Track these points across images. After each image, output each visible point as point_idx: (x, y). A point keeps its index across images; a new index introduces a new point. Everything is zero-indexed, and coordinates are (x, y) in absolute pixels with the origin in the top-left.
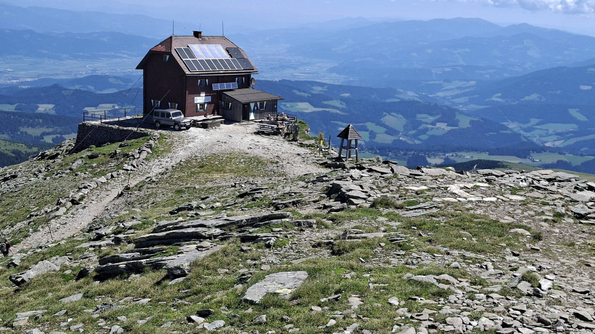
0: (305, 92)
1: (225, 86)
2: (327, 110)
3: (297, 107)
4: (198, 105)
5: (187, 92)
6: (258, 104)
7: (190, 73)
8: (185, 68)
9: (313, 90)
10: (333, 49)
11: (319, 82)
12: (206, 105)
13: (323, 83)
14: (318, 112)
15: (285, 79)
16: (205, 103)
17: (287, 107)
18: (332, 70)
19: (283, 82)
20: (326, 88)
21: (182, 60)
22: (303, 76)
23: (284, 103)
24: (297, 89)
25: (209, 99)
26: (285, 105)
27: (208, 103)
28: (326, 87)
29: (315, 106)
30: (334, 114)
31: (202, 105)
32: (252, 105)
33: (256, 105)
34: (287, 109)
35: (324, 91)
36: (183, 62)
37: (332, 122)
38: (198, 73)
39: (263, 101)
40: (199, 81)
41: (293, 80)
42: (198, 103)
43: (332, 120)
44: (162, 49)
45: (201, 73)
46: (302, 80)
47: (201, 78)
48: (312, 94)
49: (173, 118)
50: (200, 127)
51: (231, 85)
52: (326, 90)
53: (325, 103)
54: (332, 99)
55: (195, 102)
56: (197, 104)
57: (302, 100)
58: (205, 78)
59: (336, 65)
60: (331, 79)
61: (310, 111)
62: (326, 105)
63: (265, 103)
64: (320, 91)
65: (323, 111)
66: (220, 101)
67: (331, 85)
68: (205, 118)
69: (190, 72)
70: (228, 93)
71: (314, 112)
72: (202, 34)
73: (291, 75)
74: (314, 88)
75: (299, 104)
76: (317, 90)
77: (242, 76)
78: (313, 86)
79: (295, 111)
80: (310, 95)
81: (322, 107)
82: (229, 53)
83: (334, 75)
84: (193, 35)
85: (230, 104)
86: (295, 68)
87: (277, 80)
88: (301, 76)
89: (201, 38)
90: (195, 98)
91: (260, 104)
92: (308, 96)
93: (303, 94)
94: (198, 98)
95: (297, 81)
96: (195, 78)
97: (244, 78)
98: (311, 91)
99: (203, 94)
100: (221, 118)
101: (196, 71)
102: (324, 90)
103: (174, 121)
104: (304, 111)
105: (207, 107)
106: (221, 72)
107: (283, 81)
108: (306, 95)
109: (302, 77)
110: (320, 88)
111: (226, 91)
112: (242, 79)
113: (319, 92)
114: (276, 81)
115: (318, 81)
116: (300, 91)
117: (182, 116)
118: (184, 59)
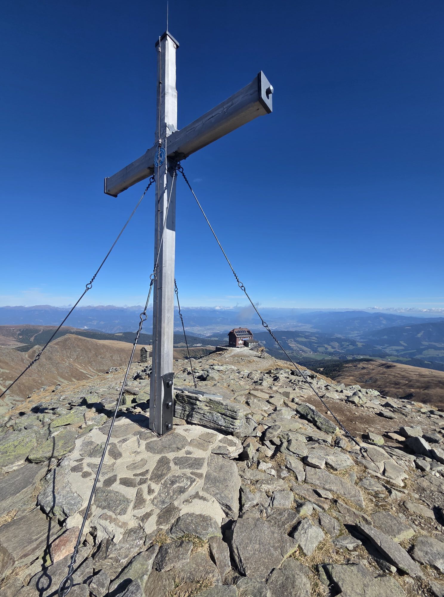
2: (311, 340)
3: (301, 339)
14: (308, 341)
23: (297, 338)
29: (306, 339)
34: (298, 340)
53: (310, 338)
54: (312, 337)
57: (302, 337)
76: (307, 334)
93: (302, 335)
104: (303, 340)
108: (303, 335)
110: (308, 333)
116: (301, 334)
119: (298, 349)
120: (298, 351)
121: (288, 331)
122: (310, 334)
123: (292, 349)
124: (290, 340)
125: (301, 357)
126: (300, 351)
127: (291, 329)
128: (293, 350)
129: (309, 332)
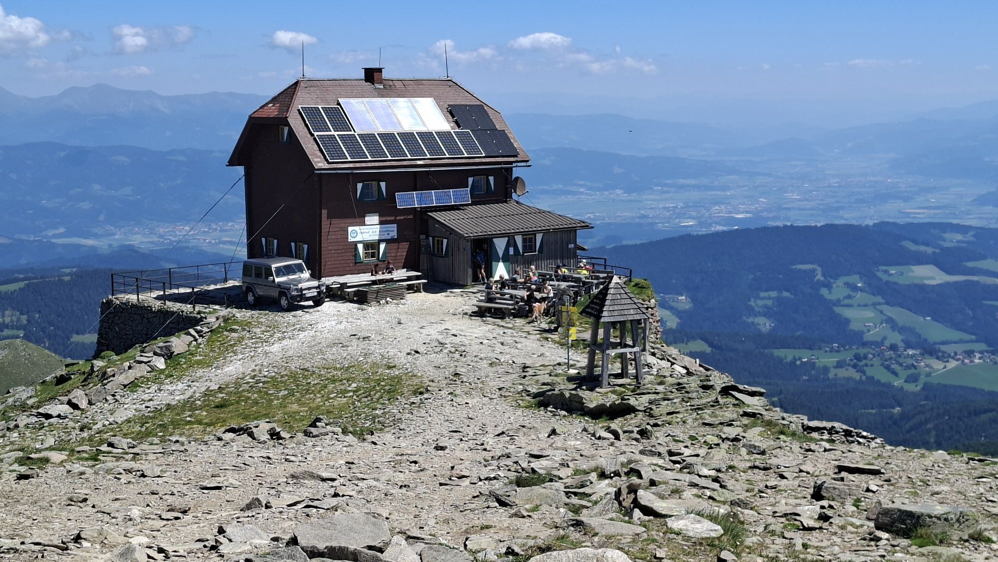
0: (927, 245)
1: (433, 197)
2: (975, 278)
3: (911, 274)
4: (360, 247)
5: (324, 212)
6: (519, 240)
7: (327, 166)
8: (315, 155)
9: (945, 240)
10: (987, 159)
11: (958, 225)
12: (382, 246)
13: (965, 226)
14: (956, 283)
15: (886, 220)
16: (380, 241)
17: (891, 275)
18: (982, 200)
19: (881, 226)
20: (973, 236)
21: (312, 135)
22: (923, 213)
23: (884, 268)
24: (909, 240)
25: (393, 231)
26: (886, 272)
27: (388, 241)
28: (972, 233)
29: (948, 272)
30: (988, 286)
31: (371, 246)
32: (500, 245)
33: (511, 243)
34: (891, 279)
35: (968, 242)
36: (315, 139)
37: (985, 302)
38: (351, 165)
39: (534, 233)
40: (360, 186)
41: (901, 221)
42: (360, 242)
43: (985, 299)
44: (273, 111)
45: (358, 165)
46: (921, 221)
47: (363, 178)
48: (943, 249)
49: (277, 280)
50: (352, 301)
51: (452, 196)
52: (972, 239)
53: (970, 264)
54: (984, 258)
55: (351, 239)
56: (355, 244)
57: (921, 260)
58: (379, 177)
59: (993, 190)
60: (981, 218)
61: (939, 282)
62: (972, 268)
63: (539, 237)
64: (958, 242)
65: (965, 281)
66: (422, 237)
67: (982, 228)
68: (373, 278)
69: (329, 163)
70: (440, 217)
71: (948, 284)
72: (385, 75)
73: (899, 211)
74: (947, 236)
75: (914, 268)
76: (953, 239)
77: (487, 173)
78: (945, 232)
79: (907, 283)
80: (938, 251)
81: (964, 274)
82: (453, 117)
83: (988, 208)
84: (362, 76)
85: (445, 241)
86: (906, 199)
87: (870, 223)
88: (919, 213)
89: (381, 83)
90: (350, 229)
91: (524, 241)
92: (934, 253)
93: (922, 248)
94: (357, 228)
95: (911, 225)
96: (347, 178)
97: (491, 179)
98: (941, 243)
99: (373, 219)
100: (417, 278)
101: (347, 161)
102: (967, 240)
103: (279, 285)
104: (927, 282)
105: (384, 253)
106: (419, 162)
107: (883, 224)
108: (929, 250)
109: (922, 216)
110: (959, 237)
111: (436, 211)
112: (488, 181)
113: (956, 244)
114: (867, 226)
115: (955, 221)
116: (916, 242)
117: (306, 274)
118: (316, 134)
119: (896, 338)
120: (893, 347)
121: (830, 228)
122: (969, 237)
123: (857, 339)
124: (847, 285)
125: (911, 388)
126: (909, 345)
127: (849, 217)
128: (864, 344)
129: (962, 229)
